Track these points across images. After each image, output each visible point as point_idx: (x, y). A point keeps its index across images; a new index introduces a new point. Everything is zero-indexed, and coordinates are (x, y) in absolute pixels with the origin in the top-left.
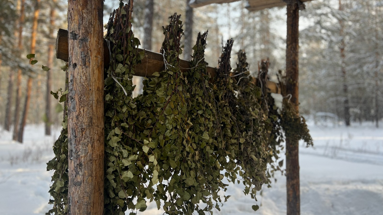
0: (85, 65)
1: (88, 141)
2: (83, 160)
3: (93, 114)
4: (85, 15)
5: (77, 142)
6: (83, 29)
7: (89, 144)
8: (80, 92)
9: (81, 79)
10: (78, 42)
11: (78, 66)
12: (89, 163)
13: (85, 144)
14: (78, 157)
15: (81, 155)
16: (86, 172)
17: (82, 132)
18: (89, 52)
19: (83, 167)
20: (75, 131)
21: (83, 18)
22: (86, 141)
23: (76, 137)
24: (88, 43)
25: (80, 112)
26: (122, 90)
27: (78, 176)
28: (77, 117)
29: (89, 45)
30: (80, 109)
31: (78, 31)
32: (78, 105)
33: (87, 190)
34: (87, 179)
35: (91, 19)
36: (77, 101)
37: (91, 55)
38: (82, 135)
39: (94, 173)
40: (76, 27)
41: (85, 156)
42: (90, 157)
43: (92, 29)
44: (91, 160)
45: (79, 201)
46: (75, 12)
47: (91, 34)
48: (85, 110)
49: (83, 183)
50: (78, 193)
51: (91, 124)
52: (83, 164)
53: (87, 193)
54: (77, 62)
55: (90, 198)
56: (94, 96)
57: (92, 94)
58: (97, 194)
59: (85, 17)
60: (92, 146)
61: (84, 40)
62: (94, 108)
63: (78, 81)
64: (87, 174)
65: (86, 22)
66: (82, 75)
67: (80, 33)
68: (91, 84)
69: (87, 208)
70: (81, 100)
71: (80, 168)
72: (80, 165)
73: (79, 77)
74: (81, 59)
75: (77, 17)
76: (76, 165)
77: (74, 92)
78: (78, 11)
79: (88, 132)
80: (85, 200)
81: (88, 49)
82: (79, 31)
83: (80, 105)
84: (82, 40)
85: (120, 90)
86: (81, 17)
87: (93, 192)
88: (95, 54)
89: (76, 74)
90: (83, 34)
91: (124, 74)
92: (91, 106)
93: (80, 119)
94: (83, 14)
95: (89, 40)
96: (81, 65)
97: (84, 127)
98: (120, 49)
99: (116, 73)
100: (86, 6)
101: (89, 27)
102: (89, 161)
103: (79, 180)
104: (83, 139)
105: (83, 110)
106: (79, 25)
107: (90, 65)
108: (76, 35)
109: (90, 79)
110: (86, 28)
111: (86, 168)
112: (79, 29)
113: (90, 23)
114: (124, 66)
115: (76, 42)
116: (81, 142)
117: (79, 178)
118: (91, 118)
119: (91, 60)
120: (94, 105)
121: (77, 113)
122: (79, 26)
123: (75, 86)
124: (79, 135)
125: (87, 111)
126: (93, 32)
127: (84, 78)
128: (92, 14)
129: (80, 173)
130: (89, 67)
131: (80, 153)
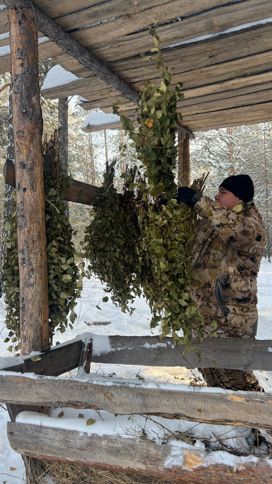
0: (33, 189)
1: (38, 251)
2: (34, 266)
3: (40, 229)
4: (31, 149)
5: (29, 251)
6: (31, 160)
7: (39, 253)
8: (30, 211)
9: (30, 200)
10: (27, 171)
11: (28, 191)
12: (39, 268)
13: (35, 253)
14: (30, 264)
15: (33, 262)
16: (37, 275)
17: (33, 243)
18: (36, 179)
19: (35, 271)
20: (27, 243)
21: (30, 151)
22: (36, 250)
23: (28, 247)
24: (35, 171)
25: (31, 227)
26: (55, 210)
27: (31, 279)
28: (29, 232)
29: (36, 174)
30: (30, 225)
31: (26, 162)
32: (29, 222)
33: (39, 290)
34: (38, 281)
35: (36, 152)
36: (28, 219)
37: (37, 182)
38: (33, 246)
39: (43, 276)
40: (25, 158)
41: (36, 263)
42: (39, 263)
43: (37, 160)
44: (40, 266)
45: (32, 299)
46: (24, 147)
47: (37, 164)
48: (35, 226)
49: (35, 284)
50: (31, 292)
51: (39, 237)
52: (35, 269)
53: (39, 292)
54: (26, 187)
55: (41, 296)
56: (40, 214)
57: (39, 213)
58: (45, 293)
59: (32, 151)
60: (41, 255)
61: (31, 169)
62: (41, 224)
63: (28, 203)
64: (38, 277)
65: (32, 155)
66: (31, 198)
67: (29, 163)
68: (38, 205)
69: (39, 304)
70: (31, 217)
71: (32, 273)
72: (32, 270)
73: (28, 199)
74: (30, 185)
75: (25, 151)
76: (29, 270)
77: (25, 211)
78: (26, 145)
79: (38, 243)
80: (37, 298)
81: (35, 177)
82: (28, 162)
83: (30, 221)
84: (30, 169)
85: (53, 210)
86: (29, 151)
87: (43, 292)
88: (40, 181)
89: (26, 197)
90: (30, 164)
91: (56, 196)
92: (39, 223)
93: (31, 233)
94: (30, 148)
95: (35, 169)
96: (30, 190)
97: (35, 239)
98: (51, 175)
99: (49, 197)
100: (32, 141)
101: (35, 159)
102: (39, 267)
103: (32, 282)
104: (34, 249)
105: (33, 226)
106: (28, 156)
107: (36, 189)
108: (24, 165)
109: (37, 201)
110: (33, 160)
111: (37, 272)
112: (27, 160)
113: (36, 155)
114: (55, 189)
115: (26, 171)
116: (32, 251)
117: (32, 281)
118: (39, 232)
119: (37, 186)
120: (41, 222)
121: (29, 228)
122: (27, 158)
123: (25, 206)
124: (31, 246)
125: (36, 227)
126: (37, 163)
127: (33, 200)
128: (36, 148)
129: (33, 276)
130: (36, 191)
131: (32, 260)
